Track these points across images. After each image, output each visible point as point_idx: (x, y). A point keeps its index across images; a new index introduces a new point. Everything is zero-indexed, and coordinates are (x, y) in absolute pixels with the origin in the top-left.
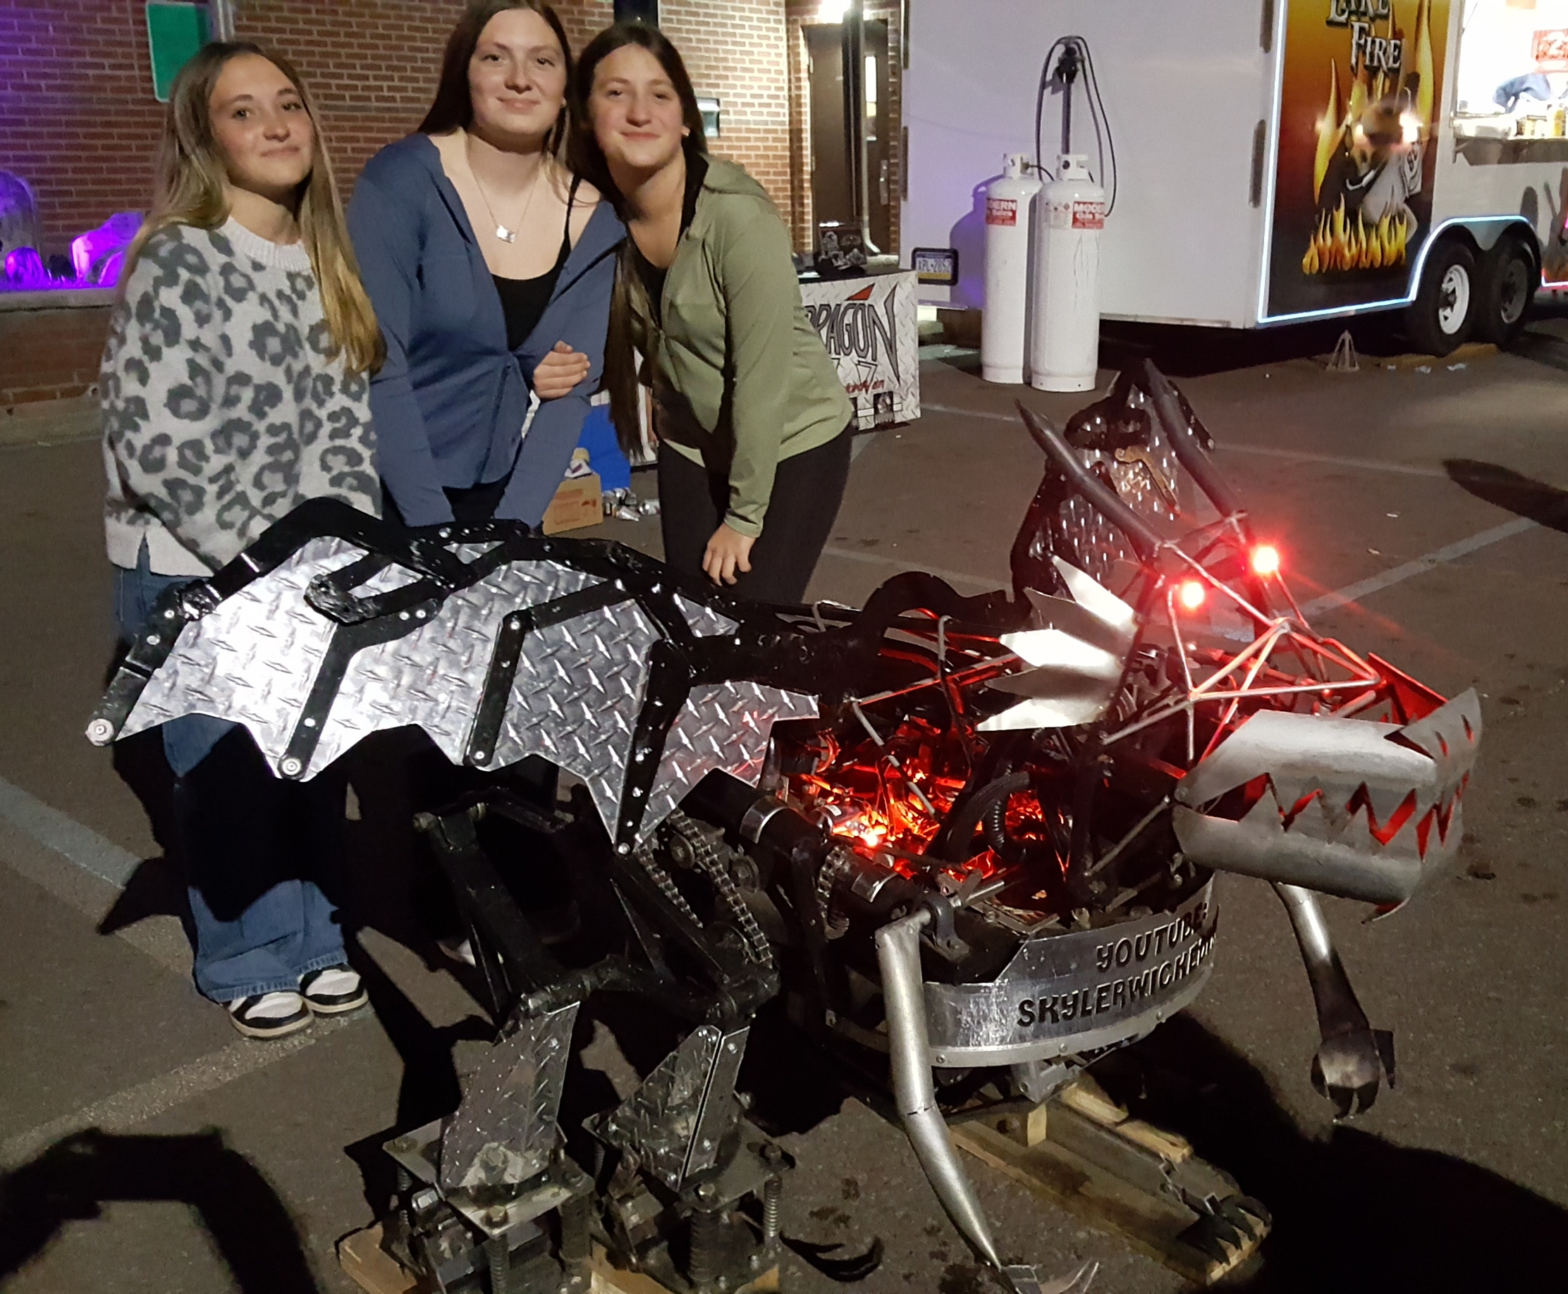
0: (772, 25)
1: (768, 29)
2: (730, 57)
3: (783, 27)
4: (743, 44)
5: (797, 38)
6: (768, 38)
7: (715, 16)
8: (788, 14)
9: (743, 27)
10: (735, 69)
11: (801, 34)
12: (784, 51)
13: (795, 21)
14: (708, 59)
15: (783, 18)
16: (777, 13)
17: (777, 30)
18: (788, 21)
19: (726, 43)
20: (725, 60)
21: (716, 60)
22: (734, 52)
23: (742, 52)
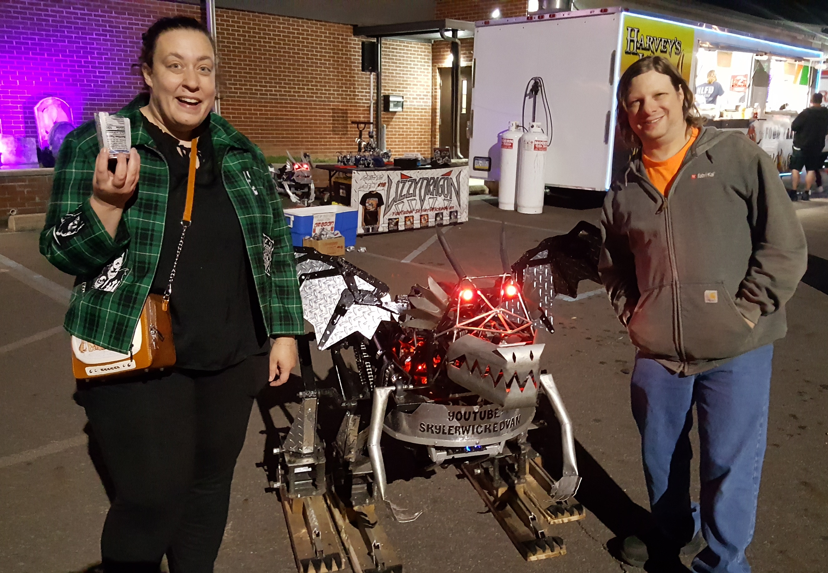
0: (426, 67)
1: (424, 69)
2: (409, 80)
3: (430, 68)
4: (414, 75)
5: (436, 73)
6: (424, 72)
7: (403, 64)
8: (433, 63)
9: (414, 68)
10: (410, 84)
11: (437, 71)
12: (430, 77)
13: (436, 66)
14: (400, 81)
15: (431, 64)
16: (428, 62)
17: (428, 69)
18: (432, 66)
19: (407, 74)
20: (406, 81)
21: (403, 81)
22: (410, 78)
23: (413, 78)
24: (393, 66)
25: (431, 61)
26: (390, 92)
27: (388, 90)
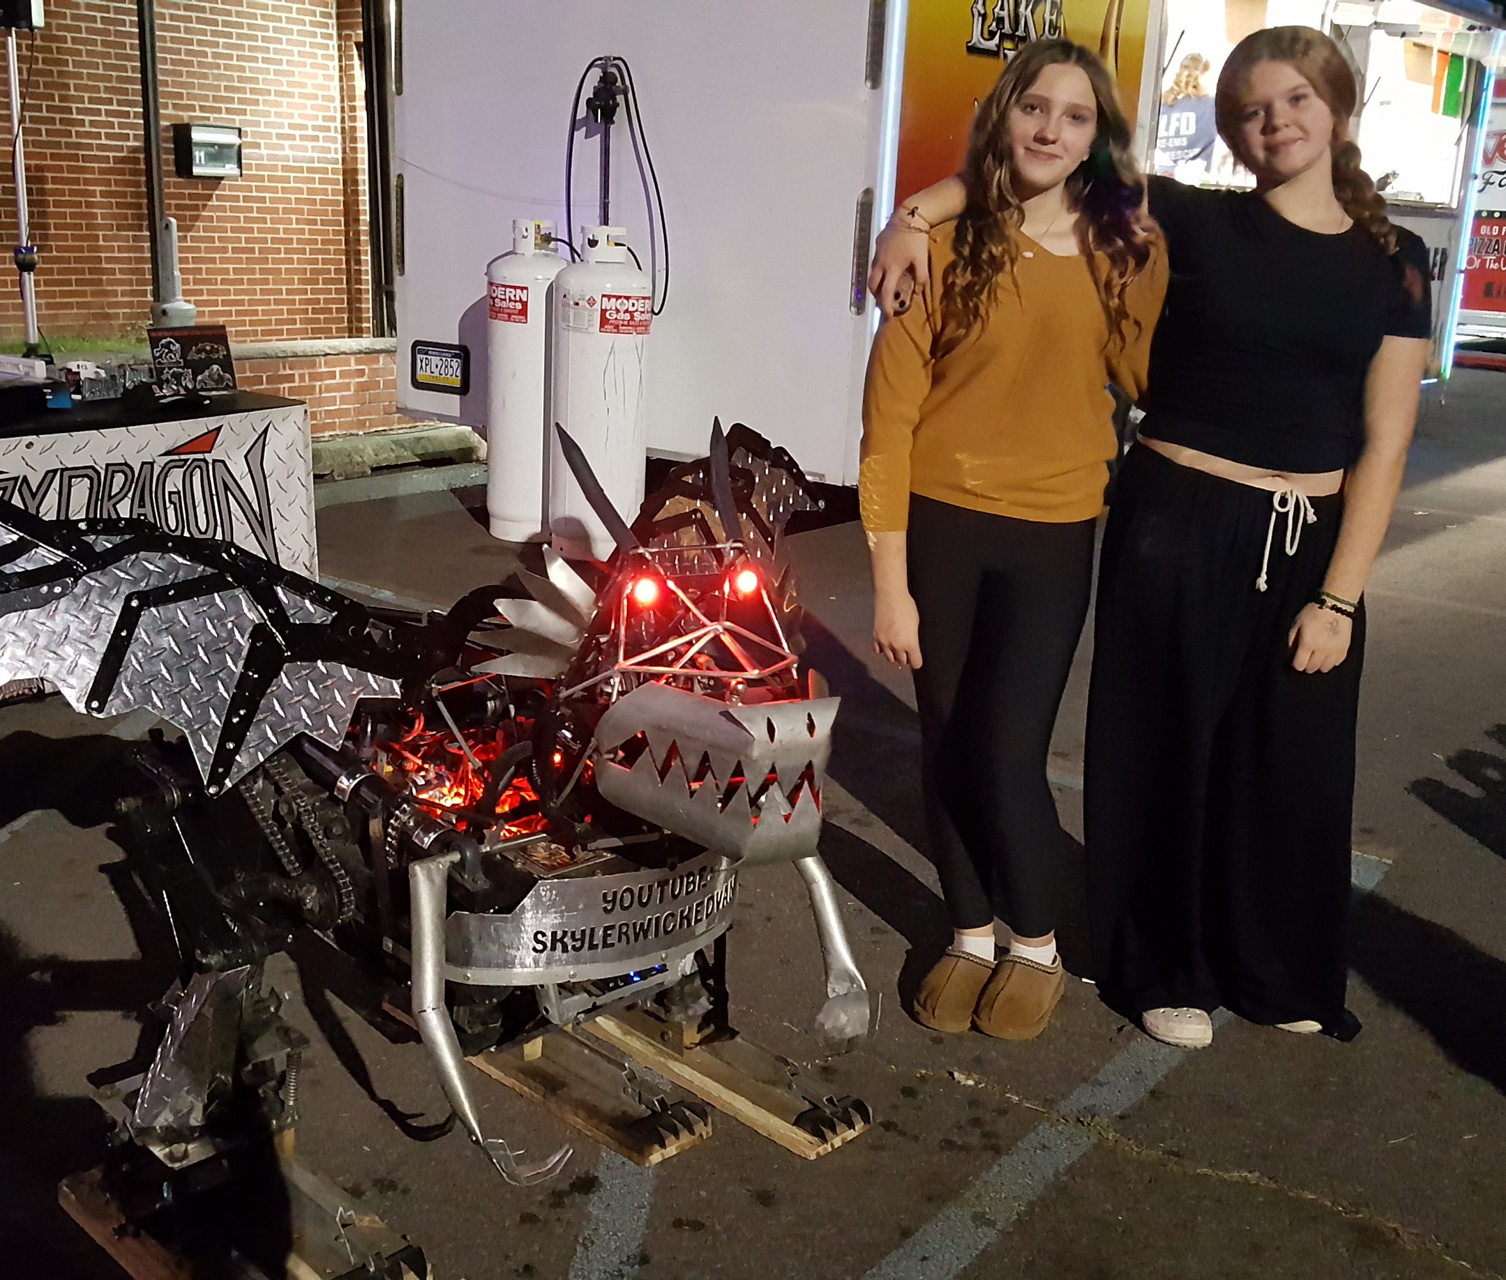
0: (319, 40)
1: (312, 45)
2: (261, 77)
3: (334, 43)
4: (280, 62)
5: (351, 58)
6: (314, 56)
7: (240, 26)
8: (340, 27)
9: (279, 41)
10: (268, 92)
11: (355, 52)
12: (336, 74)
13: (349, 37)
14: (230, 78)
15: (335, 33)
16: (326, 26)
17: (326, 47)
18: (340, 36)
19: (256, 60)
20: (256, 80)
21: (240, 79)
22: (267, 72)
23: (277, 72)
24: (204, 33)
25: (333, 21)
26: (198, 113)
27: (192, 108)
